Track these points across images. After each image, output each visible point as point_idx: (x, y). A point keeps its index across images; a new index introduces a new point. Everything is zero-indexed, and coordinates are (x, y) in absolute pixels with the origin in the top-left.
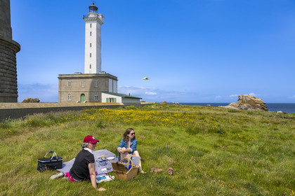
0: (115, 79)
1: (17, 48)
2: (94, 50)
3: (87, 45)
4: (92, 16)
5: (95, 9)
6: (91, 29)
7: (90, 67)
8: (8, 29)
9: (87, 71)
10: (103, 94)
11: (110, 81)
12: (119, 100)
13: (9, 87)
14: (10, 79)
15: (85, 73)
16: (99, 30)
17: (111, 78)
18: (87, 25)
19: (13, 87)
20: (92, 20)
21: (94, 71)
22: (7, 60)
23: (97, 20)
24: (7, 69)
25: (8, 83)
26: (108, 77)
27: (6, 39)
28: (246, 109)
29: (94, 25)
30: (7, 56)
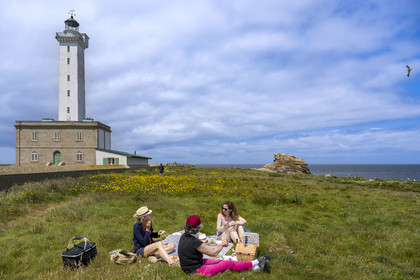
0: (107, 129)
2: (73, 86)
3: (62, 79)
4: (70, 35)
5: (75, 24)
6: (69, 54)
7: (68, 111)
9: (63, 117)
10: (97, 152)
11: (101, 131)
12: (123, 161)
15: (60, 120)
16: (81, 57)
17: (101, 128)
18: (63, 48)
20: (70, 41)
21: (74, 117)
23: (79, 41)
28: (285, 172)
29: (74, 48)
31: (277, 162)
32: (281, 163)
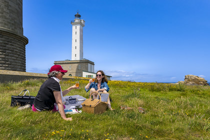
0: (92, 64)
1: (26, 41)
2: (78, 44)
3: (73, 41)
4: (77, 21)
5: (79, 16)
6: (76, 30)
7: (75, 56)
8: (20, 28)
9: (73, 59)
10: (84, 72)
11: (89, 65)
13: (20, 67)
14: (21, 62)
16: (81, 31)
18: (74, 27)
19: (23, 68)
20: (77, 24)
21: (78, 58)
22: (19, 49)
23: (80, 23)
24: (19, 55)
25: (19, 64)
26: (88, 62)
27: (19, 35)
29: (78, 27)
30: (19, 46)
31: (186, 80)
32: (189, 80)
